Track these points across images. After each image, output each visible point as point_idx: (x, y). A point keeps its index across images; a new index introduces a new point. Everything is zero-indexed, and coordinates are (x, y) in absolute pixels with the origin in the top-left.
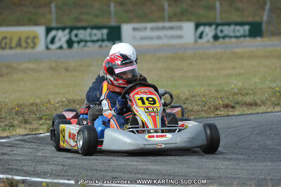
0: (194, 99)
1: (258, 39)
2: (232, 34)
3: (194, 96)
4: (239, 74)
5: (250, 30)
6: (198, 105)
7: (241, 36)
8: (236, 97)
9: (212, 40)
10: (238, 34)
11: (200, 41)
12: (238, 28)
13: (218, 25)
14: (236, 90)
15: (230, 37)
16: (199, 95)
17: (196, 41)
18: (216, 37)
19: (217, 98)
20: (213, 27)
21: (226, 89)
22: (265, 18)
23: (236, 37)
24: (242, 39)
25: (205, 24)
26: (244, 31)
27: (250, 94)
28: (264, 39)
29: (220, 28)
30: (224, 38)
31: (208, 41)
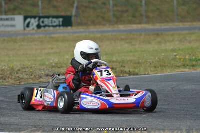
0: (24, 70)
1: (69, 28)
2: (51, 25)
3: (24, 68)
4: (56, 53)
5: (63, 22)
6: (27, 75)
7: (56, 26)
8: (54, 69)
9: (36, 28)
10: (55, 24)
11: (27, 29)
12: (55, 20)
13: (40, 18)
14: (54, 64)
15: (49, 26)
16: (27, 67)
18: (39, 27)
19: (40, 70)
20: (37, 19)
21: (47, 63)
24: (58, 28)
25: (31, 17)
26: (59, 22)
27: (64, 67)
28: (74, 28)
29: (42, 20)
30: (45, 27)
31: (34, 29)
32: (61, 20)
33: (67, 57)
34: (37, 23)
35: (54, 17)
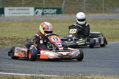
1: (60, 15)
2: (49, 13)
5: (57, 11)
7: (53, 14)
9: (41, 15)
10: (52, 13)
11: (36, 15)
13: (44, 9)
15: (49, 14)
17: (35, 15)
18: (43, 14)
20: (42, 9)
22: (63, 7)
23: (51, 14)
24: (54, 15)
25: (38, 8)
26: (54, 11)
28: (63, 15)
29: (44, 10)
30: (46, 14)
31: (40, 15)
32: (55, 10)
33: (59, 31)
34: (42, 12)
35: (51, 9)
